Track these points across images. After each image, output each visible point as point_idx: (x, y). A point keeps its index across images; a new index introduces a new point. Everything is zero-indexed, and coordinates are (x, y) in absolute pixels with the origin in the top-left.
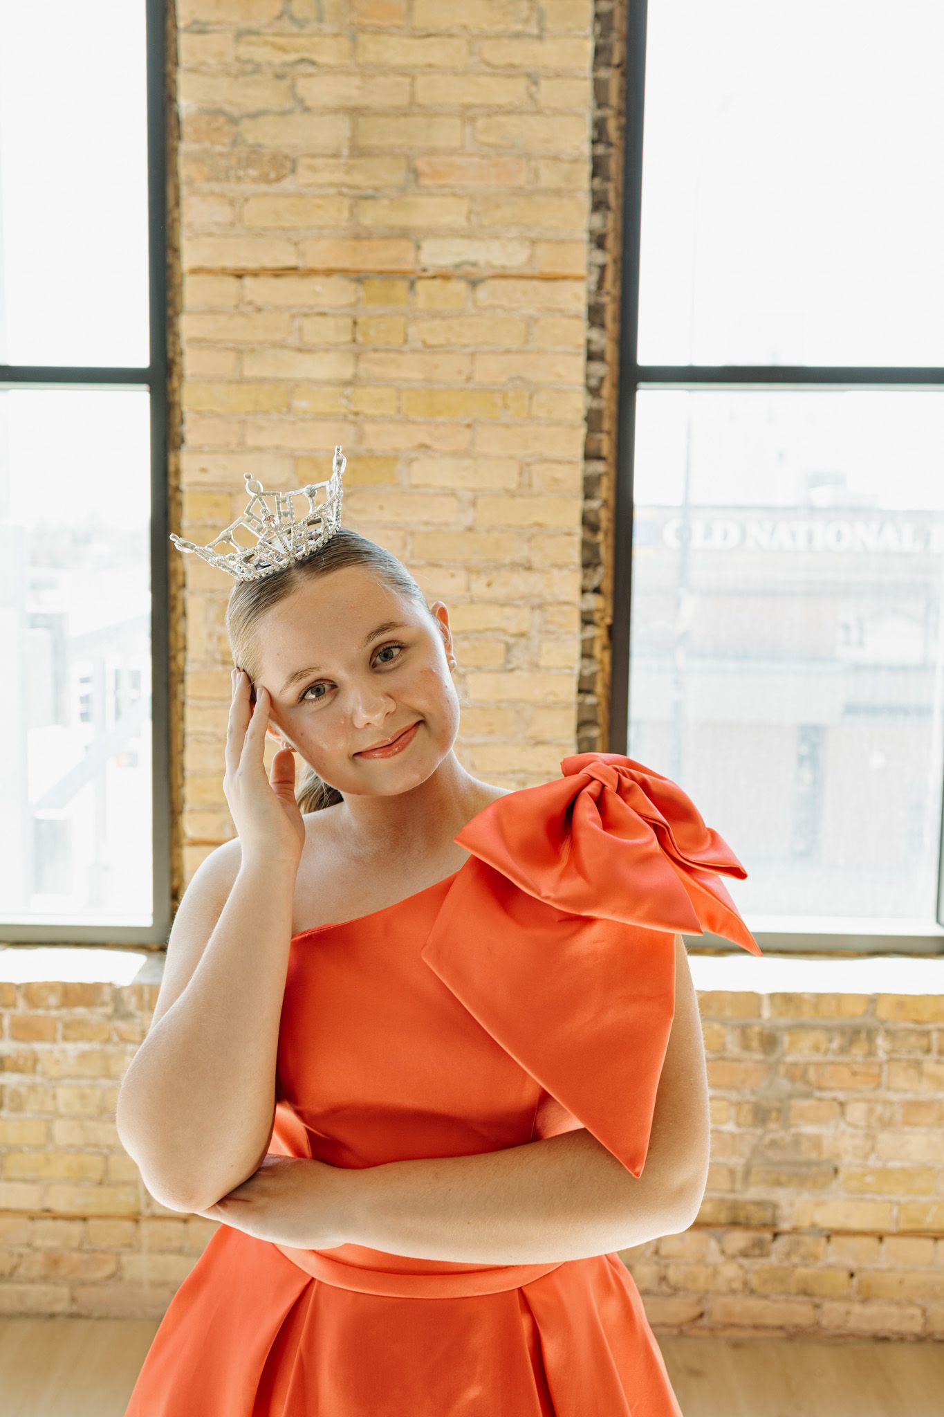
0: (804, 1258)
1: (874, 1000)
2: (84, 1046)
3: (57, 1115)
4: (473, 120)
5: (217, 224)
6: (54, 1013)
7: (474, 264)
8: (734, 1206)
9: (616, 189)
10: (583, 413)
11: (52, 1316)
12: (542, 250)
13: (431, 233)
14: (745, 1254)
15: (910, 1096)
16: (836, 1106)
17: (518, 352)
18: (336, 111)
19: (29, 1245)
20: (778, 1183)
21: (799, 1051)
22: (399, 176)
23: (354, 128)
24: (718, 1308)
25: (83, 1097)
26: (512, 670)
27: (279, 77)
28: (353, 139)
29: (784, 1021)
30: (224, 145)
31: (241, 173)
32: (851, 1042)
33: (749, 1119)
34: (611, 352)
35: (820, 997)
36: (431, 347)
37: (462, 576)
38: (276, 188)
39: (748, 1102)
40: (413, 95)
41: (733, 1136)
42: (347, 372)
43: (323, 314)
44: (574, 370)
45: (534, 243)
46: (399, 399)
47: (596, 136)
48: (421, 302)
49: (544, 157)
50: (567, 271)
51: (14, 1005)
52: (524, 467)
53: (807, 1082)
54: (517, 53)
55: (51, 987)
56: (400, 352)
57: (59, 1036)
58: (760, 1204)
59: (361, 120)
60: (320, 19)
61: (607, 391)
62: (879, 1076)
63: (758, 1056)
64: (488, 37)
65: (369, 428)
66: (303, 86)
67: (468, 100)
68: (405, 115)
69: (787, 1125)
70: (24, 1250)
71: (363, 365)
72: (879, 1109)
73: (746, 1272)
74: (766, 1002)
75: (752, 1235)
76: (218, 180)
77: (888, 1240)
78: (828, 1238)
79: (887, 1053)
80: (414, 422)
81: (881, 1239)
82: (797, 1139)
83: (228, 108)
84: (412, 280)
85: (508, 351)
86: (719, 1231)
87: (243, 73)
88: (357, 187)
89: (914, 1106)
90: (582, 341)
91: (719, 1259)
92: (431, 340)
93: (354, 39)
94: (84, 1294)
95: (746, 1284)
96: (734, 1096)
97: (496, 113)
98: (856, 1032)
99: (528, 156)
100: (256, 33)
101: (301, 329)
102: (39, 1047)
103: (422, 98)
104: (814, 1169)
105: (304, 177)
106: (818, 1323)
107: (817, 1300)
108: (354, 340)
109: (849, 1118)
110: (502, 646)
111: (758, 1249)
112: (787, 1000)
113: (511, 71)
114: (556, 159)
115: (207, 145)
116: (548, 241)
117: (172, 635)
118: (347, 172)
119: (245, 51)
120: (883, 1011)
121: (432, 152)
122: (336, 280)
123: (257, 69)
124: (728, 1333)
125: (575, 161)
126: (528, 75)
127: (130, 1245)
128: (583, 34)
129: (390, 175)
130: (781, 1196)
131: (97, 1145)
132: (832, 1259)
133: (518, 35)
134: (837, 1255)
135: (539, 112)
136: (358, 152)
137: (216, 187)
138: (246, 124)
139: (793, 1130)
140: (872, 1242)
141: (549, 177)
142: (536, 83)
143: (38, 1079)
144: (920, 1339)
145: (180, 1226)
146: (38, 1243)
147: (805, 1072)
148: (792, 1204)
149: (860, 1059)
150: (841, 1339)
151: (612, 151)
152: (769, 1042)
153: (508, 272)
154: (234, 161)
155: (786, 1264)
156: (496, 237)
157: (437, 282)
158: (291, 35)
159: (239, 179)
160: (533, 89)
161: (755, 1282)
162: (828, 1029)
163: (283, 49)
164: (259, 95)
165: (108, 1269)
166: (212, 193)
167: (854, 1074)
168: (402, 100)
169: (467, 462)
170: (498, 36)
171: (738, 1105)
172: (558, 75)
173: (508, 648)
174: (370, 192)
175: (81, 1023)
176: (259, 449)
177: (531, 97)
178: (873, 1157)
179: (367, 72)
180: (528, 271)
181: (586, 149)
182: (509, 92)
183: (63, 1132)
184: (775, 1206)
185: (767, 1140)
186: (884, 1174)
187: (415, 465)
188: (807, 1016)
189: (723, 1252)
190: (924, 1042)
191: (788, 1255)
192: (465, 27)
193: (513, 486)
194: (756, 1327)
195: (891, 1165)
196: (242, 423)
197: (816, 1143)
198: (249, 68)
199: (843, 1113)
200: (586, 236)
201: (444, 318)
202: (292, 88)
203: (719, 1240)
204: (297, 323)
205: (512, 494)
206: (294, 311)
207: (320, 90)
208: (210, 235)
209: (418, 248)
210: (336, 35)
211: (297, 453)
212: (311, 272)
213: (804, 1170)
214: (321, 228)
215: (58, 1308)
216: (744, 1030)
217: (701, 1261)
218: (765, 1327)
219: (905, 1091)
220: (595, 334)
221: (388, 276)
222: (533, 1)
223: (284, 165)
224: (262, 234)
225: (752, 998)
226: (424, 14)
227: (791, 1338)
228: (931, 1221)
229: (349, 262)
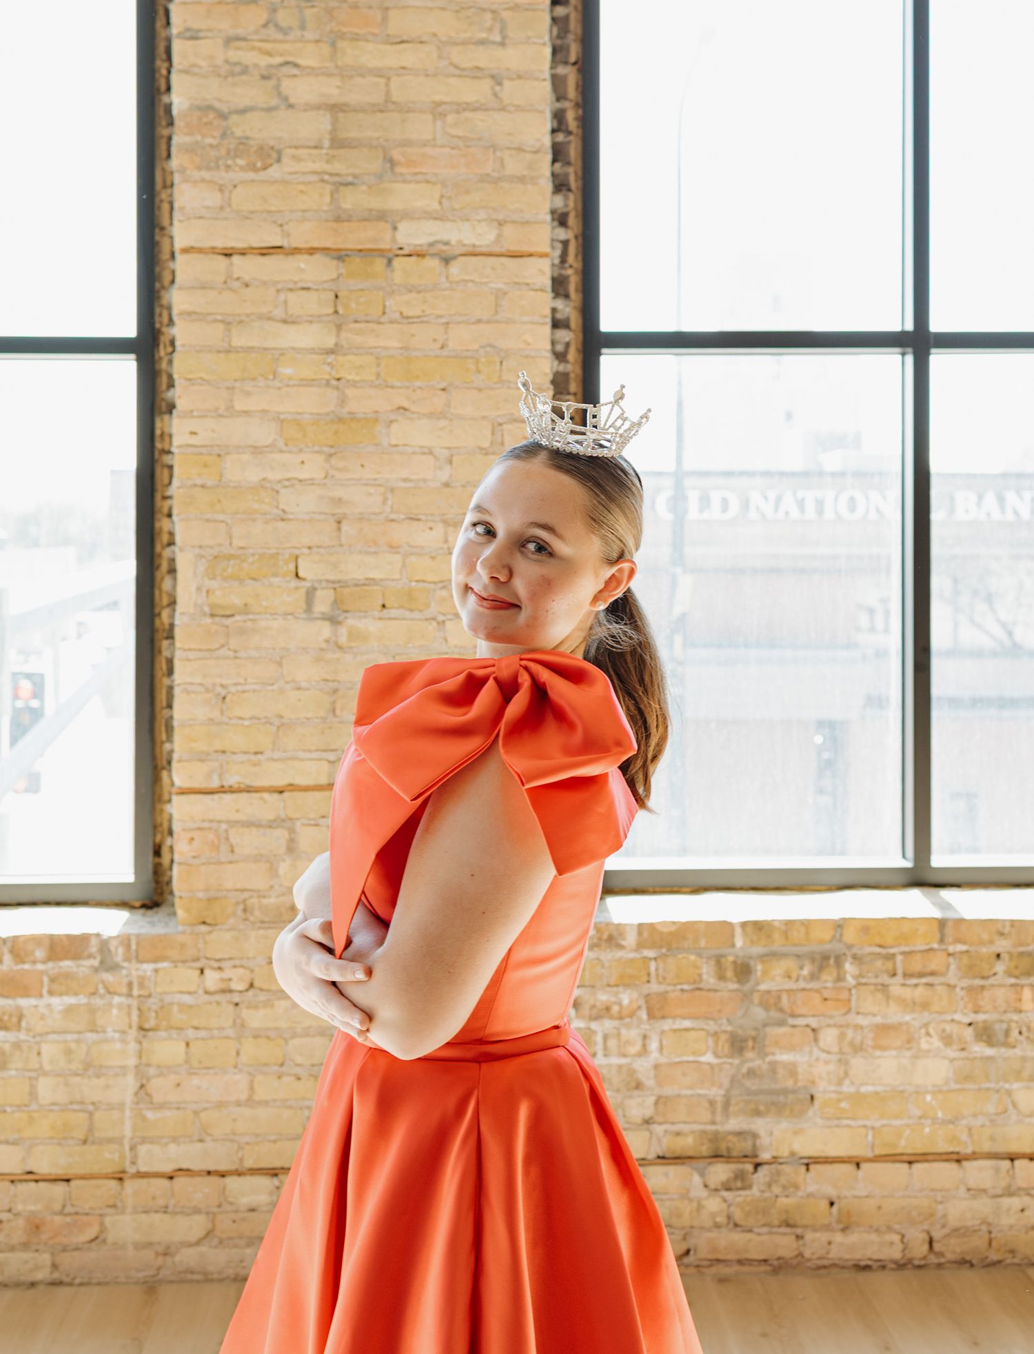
0: (785, 1188)
1: (839, 926)
2: (70, 1000)
3: (42, 1072)
4: (443, 115)
5: (207, 207)
6: (40, 967)
7: (447, 243)
8: (715, 1138)
9: (576, 173)
10: (551, 377)
11: (33, 1285)
12: (508, 230)
13: (407, 215)
14: (728, 1187)
15: (878, 1020)
16: (809, 1030)
17: (488, 322)
18: (318, 107)
19: (9, 1210)
20: (757, 1113)
22: (376, 165)
23: (335, 122)
24: (703, 1243)
25: (68, 1052)
27: (264, 78)
28: (334, 131)
29: (757, 950)
30: (214, 137)
31: (230, 162)
32: (821, 969)
33: (726, 1049)
34: (576, 321)
35: (789, 923)
36: (408, 318)
37: (439, 530)
38: (262, 175)
39: (725, 1032)
40: (388, 93)
41: (712, 1066)
42: (330, 342)
43: (308, 289)
44: (541, 337)
45: (501, 224)
46: (378, 365)
47: (555, 125)
48: (398, 277)
49: (508, 148)
50: (532, 249)
52: (497, 426)
53: (781, 1010)
54: (482, 58)
55: (37, 940)
56: (379, 323)
57: (45, 992)
58: (739, 1134)
59: (341, 115)
60: (303, 27)
61: (573, 356)
62: (849, 1000)
63: (735, 986)
64: (456, 44)
65: (350, 392)
66: (287, 86)
67: (438, 98)
68: (382, 111)
69: (763, 1054)
71: (344, 335)
72: (850, 1033)
73: (729, 1206)
74: (738, 931)
75: (733, 1166)
76: (208, 168)
77: (864, 1166)
78: (807, 1165)
79: (855, 977)
80: (392, 387)
81: (858, 1165)
82: (773, 1066)
83: (217, 105)
84: (389, 257)
85: (479, 321)
86: (701, 1164)
87: (232, 74)
88: (337, 175)
89: (883, 1029)
90: (548, 312)
91: (704, 1193)
92: (409, 312)
93: (333, 44)
94: (66, 1260)
95: (729, 1217)
96: (712, 1026)
97: (464, 110)
98: (826, 958)
99: (495, 147)
100: (244, 39)
101: (286, 302)
102: (23, 1002)
103: (396, 96)
104: (791, 1097)
105: (288, 165)
106: (801, 1255)
107: (799, 1231)
108: (336, 312)
109: (821, 1044)
111: (739, 1182)
112: (758, 928)
113: (477, 73)
114: (520, 149)
115: (199, 138)
116: (514, 222)
117: (157, 592)
118: (328, 162)
119: (233, 55)
120: (850, 936)
121: (406, 143)
122: (318, 257)
123: (245, 70)
124: (713, 1270)
125: (536, 152)
126: (493, 77)
127: (114, 1206)
128: (541, 41)
129: (370, 164)
130: (760, 1125)
131: (82, 1103)
132: (811, 1188)
133: (482, 42)
134: (818, 1183)
135: (503, 109)
136: (338, 143)
137: (205, 174)
138: (234, 118)
139: (769, 1059)
140: (850, 1168)
141: (514, 166)
142: (500, 84)
143: (22, 1036)
144: (901, 1266)
145: (166, 1182)
146: (20, 1207)
147: (779, 998)
148: (771, 1134)
149: (829, 985)
150: (824, 1268)
151: (571, 138)
152: (743, 971)
153: (478, 250)
154: (223, 152)
155: (767, 1195)
156: (467, 219)
157: (413, 259)
158: (275, 41)
159: (228, 167)
160: (498, 88)
161: (738, 1215)
162: (798, 958)
163: (269, 54)
164: (249, 93)
165: (91, 1232)
166: (203, 180)
167: (826, 999)
168: (378, 98)
169: (443, 423)
170: (464, 43)
172: (520, 77)
174: (350, 179)
175: (68, 976)
176: (246, 413)
177: (495, 95)
178: (847, 1082)
179: (346, 74)
180: (496, 249)
181: (547, 141)
182: (477, 91)
183: (47, 1090)
184: (755, 1136)
185: (744, 1070)
186: (858, 1098)
187: (394, 425)
188: (778, 945)
189: (706, 1186)
190: (889, 965)
191: (769, 1185)
192: (435, 35)
193: (486, 444)
194: (740, 1262)
195: (863, 1089)
196: (231, 389)
197: (792, 1070)
198: (237, 69)
199: (816, 1040)
200: (548, 217)
201: (419, 292)
202: (278, 87)
203: (702, 1175)
204: (282, 297)
205: (485, 453)
206: (279, 286)
207: (302, 90)
208: (201, 218)
209: (395, 228)
210: (317, 41)
211: (282, 417)
212: (296, 251)
213: (781, 1099)
214: (304, 211)
215: (39, 1276)
216: (718, 960)
217: (685, 1196)
218: (750, 1262)
219: (874, 1015)
220: (560, 304)
221: (366, 253)
222: (493, 12)
223: (268, 155)
224: (247, 216)
225: (725, 928)
226: (398, 24)
227: (776, 1271)
228: (904, 1145)
229: (331, 242)
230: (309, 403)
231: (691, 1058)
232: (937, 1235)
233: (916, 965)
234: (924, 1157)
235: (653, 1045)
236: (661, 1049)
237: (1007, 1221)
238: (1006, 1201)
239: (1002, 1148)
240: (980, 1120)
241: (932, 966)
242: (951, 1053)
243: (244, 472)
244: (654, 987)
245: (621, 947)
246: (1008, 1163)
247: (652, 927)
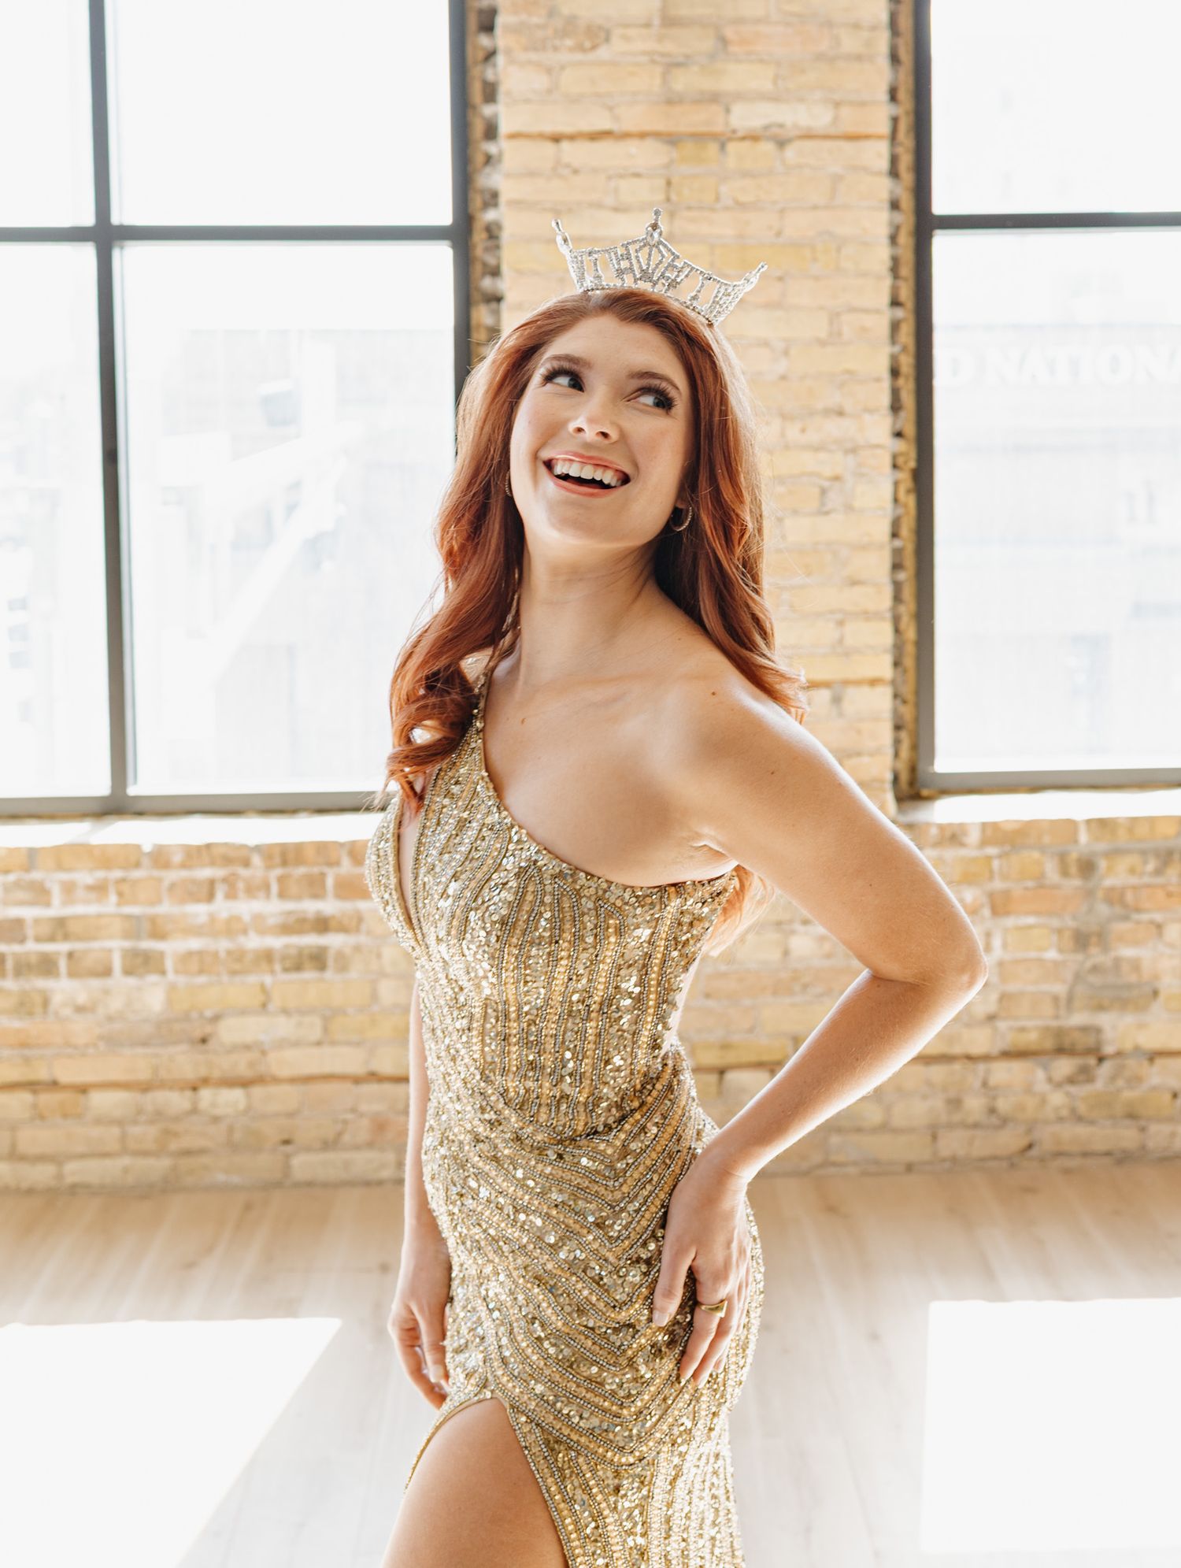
0: (1128, 1081)
3: (383, 974)
5: (535, 91)
7: (781, 126)
8: (1059, 1033)
10: (887, 262)
12: (845, 112)
13: (740, 96)
14: (1071, 1080)
16: (1153, 925)
17: (825, 207)
19: (353, 1110)
20: (1100, 1008)
21: (1115, 876)
22: (708, 44)
24: (1046, 1137)
26: (827, 513)
28: (664, 9)
29: (1101, 846)
30: (540, 17)
31: (557, 42)
32: (1166, 864)
33: (1071, 945)
34: (909, 200)
35: (1134, 821)
36: (742, 204)
37: (776, 422)
38: (591, 56)
39: (1068, 928)
41: (1056, 963)
43: (637, 175)
44: (879, 221)
45: (837, 105)
46: (712, 253)
48: (731, 162)
49: (844, 25)
50: (870, 130)
51: (337, 863)
52: (834, 316)
53: (1125, 905)
56: (712, 210)
58: (1085, 1029)
61: (905, 237)
63: (1077, 882)
69: (1106, 949)
70: (349, 1116)
71: (676, 222)
73: (1073, 1099)
74: (1082, 829)
75: (1077, 1061)
76: (535, 49)
78: (1151, 1059)
80: (727, 276)
82: (1117, 962)
84: (723, 141)
85: (815, 208)
86: (1045, 1058)
88: (669, 55)
90: (886, 195)
91: (1047, 1088)
92: (743, 198)
95: (1073, 1111)
96: (1055, 923)
98: (1170, 853)
99: (829, 24)
101: (616, 190)
104: (1134, 992)
105: (617, 45)
106: (1143, 1147)
107: (1143, 1123)
108: (668, 200)
109: (1166, 939)
110: (816, 491)
111: (1084, 1075)
112: (1103, 825)
114: (857, 26)
115: (525, 20)
116: (851, 103)
118: (659, 41)
121: (739, 21)
122: (650, 144)
124: (1057, 1162)
125: (873, 29)
129: (700, 43)
130: (1106, 1021)
132: (1156, 1081)
134: (1160, 1077)
136: (669, 21)
137: (533, 56)
139: (1113, 954)
141: (850, 43)
143: (362, 939)
146: (364, 1107)
147: (1123, 895)
148: (1115, 1028)
149: (1174, 880)
150: (1169, 1160)
152: (1087, 867)
153: (813, 133)
154: (550, 32)
155: (1111, 1088)
156: (801, 100)
157: (746, 144)
159: (556, 49)
161: (1082, 1109)
162: (1144, 853)
166: (529, 62)
167: (1169, 895)
169: (779, 313)
171: (1059, 932)
173: (823, 492)
174: (681, 59)
180: (833, 131)
181: (885, 17)
184: (1098, 1030)
185: (1089, 964)
188: (1122, 840)
189: (1050, 1080)
191: (1113, 1078)
193: (823, 335)
194: (1085, 1154)
197: (1136, 965)
199: (1160, 935)
200: (886, 96)
201: (754, 177)
203: (1045, 1070)
204: (613, 184)
205: (822, 343)
206: (610, 172)
208: (527, 101)
209: (728, 111)
212: (625, 136)
213: (1125, 993)
214: (634, 94)
215: (384, 1174)
216: (1062, 858)
217: (1029, 1090)
218: (1093, 1154)
221: (700, 138)
223: (597, 35)
224: (578, 100)
225: (1071, 825)
227: (1119, 1162)
229: (660, 127)
231: (1033, 954)
235: (997, 942)
236: (1005, 946)
244: (998, 885)
245: (962, 845)
247: (995, 826)
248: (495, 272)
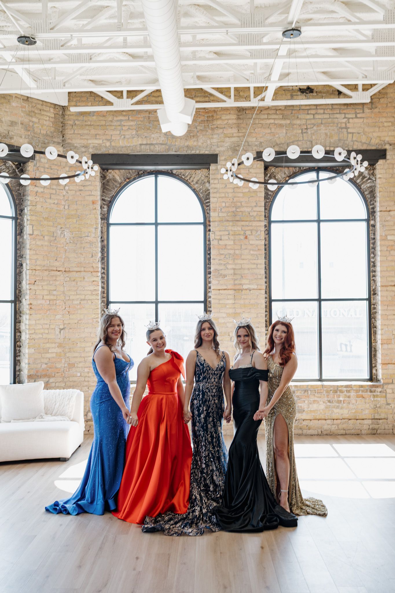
0: (300, 423)
1: (308, 386)
4: (249, 270)
5: (217, 283)
7: (250, 288)
10: (265, 306)
12: (259, 286)
13: (244, 284)
16: (303, 401)
17: (256, 299)
18: (232, 269)
21: (298, 393)
22: (240, 277)
23: (234, 271)
27: (224, 265)
29: (296, 389)
30: (217, 274)
32: (305, 392)
34: (268, 297)
35: (300, 385)
38: (224, 279)
42: (233, 302)
43: (230, 295)
45: (258, 285)
46: (240, 305)
48: (243, 293)
50: (263, 288)
52: (257, 314)
53: (299, 398)
54: (255, 261)
56: (240, 299)
60: (230, 258)
61: (267, 303)
62: (309, 397)
65: (236, 309)
66: (227, 266)
67: (248, 267)
68: (240, 269)
71: (235, 301)
72: (309, 401)
77: (312, 421)
78: (303, 420)
79: (310, 393)
80: (242, 308)
83: (218, 269)
84: (242, 290)
88: (234, 278)
89: (314, 401)
90: (265, 297)
92: (245, 298)
93: (234, 260)
97: (252, 269)
98: (306, 390)
99: (257, 274)
100: (221, 260)
101: (227, 297)
103: (243, 267)
105: (228, 277)
107: (302, 430)
108: (234, 298)
109: (305, 403)
112: (296, 386)
113: (254, 264)
114: (260, 274)
115: (215, 274)
119: (220, 262)
120: (309, 387)
121: (244, 274)
122: (232, 290)
123: (221, 264)
125: (263, 275)
126: (256, 264)
128: (263, 259)
133: (255, 259)
134: (305, 423)
135: (258, 269)
136: (235, 274)
137: (216, 278)
138: (220, 271)
140: (310, 421)
141: (259, 277)
144: (318, 435)
147: (299, 396)
149: (306, 394)
150: (306, 435)
151: (267, 275)
153: (254, 289)
154: (218, 276)
155: (298, 425)
156: (253, 284)
157: (245, 290)
158: (226, 260)
159: (219, 278)
160: (257, 266)
162: (302, 390)
163: (225, 262)
164: (222, 267)
166: (216, 280)
167: (306, 396)
168: (240, 267)
169: (250, 314)
170: (252, 259)
172: (260, 264)
174: (236, 279)
176: (222, 312)
178: (309, 408)
179: (236, 264)
180: (257, 289)
182: (254, 266)
186: (311, 411)
187: (243, 314)
188: (299, 388)
190: (315, 391)
192: (248, 258)
195: (311, 409)
196: (220, 309)
197: (301, 406)
201: (246, 295)
205: (256, 318)
206: (226, 294)
207: (229, 267)
208: (215, 285)
209: (243, 286)
210: (231, 260)
211: (227, 313)
212: (229, 289)
214: (230, 284)
219: (313, 399)
220: (266, 295)
221: (239, 290)
222: (257, 255)
223: (225, 276)
224: (222, 285)
226: (243, 257)
227: (299, 435)
228: (317, 418)
229: (233, 288)
230: (231, 311)
232: (323, 431)
233: (319, 392)
234: (321, 419)
237: (333, 429)
238: (333, 426)
239: (332, 418)
240: (328, 414)
241: (322, 391)
242: (324, 404)
243: (221, 321)
246: (333, 420)
248: (210, 307)
